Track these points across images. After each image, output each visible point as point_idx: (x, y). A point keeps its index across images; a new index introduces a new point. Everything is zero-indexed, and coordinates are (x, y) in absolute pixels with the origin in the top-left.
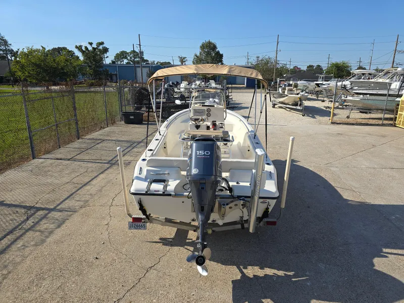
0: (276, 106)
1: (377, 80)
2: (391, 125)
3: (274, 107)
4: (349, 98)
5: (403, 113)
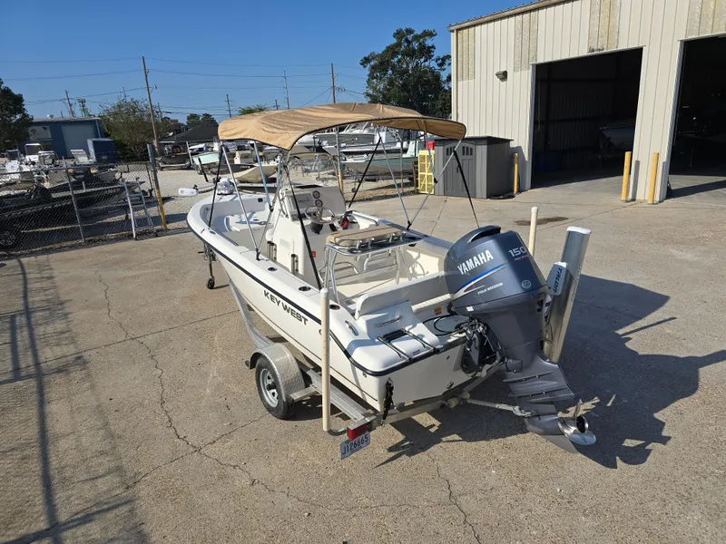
2: (414, 193)
4: (350, 160)
5: (426, 174)
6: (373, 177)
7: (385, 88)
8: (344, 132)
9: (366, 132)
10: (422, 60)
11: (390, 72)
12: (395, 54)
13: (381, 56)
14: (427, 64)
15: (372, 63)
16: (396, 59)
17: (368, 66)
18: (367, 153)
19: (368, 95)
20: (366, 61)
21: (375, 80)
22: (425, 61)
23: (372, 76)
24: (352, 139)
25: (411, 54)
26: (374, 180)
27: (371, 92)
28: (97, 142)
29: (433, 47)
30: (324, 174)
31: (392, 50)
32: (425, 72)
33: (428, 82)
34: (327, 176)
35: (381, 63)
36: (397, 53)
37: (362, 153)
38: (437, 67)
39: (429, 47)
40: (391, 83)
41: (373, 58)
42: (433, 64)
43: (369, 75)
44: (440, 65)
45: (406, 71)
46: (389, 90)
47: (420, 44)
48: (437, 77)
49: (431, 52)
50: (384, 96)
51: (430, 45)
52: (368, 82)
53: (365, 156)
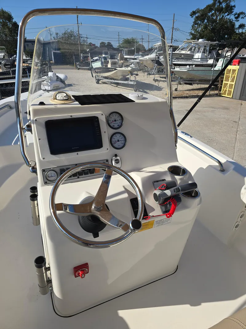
0: (100, 82)
1: (180, 52)
2: (217, 95)
3: (98, 83)
4: (177, 69)
5: (229, 83)
6: (190, 82)
7: (202, 30)
8: (176, 52)
9: (189, 53)
10: (226, 14)
11: (206, 21)
12: (211, 10)
13: (203, 10)
14: (228, 17)
15: (197, 15)
16: (211, 13)
17: (194, 17)
18: (189, 65)
19: (191, 34)
20: (194, 13)
21: (196, 26)
22: (228, 15)
23: (195, 23)
24: (180, 57)
25: (220, 10)
26: (191, 84)
27: (193, 32)
28: (55, 53)
29: (234, 6)
30: (157, 77)
31: (210, 8)
32: (226, 22)
33: (227, 28)
34: (159, 79)
35: (202, 15)
36: (212, 9)
37: (186, 65)
38: (234, 19)
39: (232, 7)
40: (206, 27)
41: (198, 12)
42: (232, 17)
43: (194, 22)
44: (236, 18)
45: (215, 21)
46: (204, 32)
47: (227, 4)
48: (233, 25)
49: (232, 9)
50: (200, 35)
51: (233, 5)
52: (193, 26)
53: (188, 66)
